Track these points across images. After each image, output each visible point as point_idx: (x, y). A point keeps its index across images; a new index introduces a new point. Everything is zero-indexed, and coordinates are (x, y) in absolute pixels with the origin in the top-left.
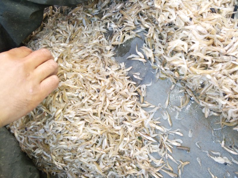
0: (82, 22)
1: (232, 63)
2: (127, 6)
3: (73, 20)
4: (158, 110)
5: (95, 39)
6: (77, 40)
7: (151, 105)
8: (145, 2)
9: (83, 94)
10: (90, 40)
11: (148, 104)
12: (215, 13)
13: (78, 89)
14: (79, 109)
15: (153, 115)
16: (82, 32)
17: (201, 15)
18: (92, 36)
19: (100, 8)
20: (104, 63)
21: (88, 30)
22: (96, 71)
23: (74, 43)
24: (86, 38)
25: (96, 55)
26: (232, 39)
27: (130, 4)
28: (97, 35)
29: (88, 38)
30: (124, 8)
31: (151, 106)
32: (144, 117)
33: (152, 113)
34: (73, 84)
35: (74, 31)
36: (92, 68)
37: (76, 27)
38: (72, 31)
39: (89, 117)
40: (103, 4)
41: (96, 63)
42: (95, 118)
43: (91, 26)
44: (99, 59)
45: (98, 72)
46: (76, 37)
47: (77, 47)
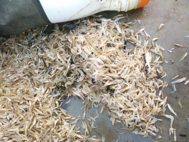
0: (14, 50)
1: (124, 84)
2: (50, 38)
3: (7, 49)
4: (78, 121)
5: (25, 65)
6: (10, 66)
7: (73, 117)
8: (63, 36)
9: (11, 115)
10: (21, 65)
11: (70, 117)
12: (111, 46)
13: (6, 111)
14: (7, 130)
15: (74, 125)
16: (14, 59)
17: (101, 48)
18: (23, 62)
19: (29, 39)
20: (33, 84)
21: (20, 57)
22: (25, 92)
23: (7, 69)
24: (18, 64)
25: (27, 78)
26: (123, 65)
27: (52, 37)
28: (26, 61)
29: (20, 63)
30: (48, 39)
31: (73, 119)
32: (67, 128)
33: (74, 124)
34: (1, 107)
35: (7, 58)
36: (21, 90)
37: (8, 55)
38: (5, 58)
39: (16, 136)
40: (32, 36)
41: (25, 85)
42: (22, 137)
43: (22, 54)
44: (28, 81)
45: (27, 93)
46: (9, 63)
47: (9, 72)
